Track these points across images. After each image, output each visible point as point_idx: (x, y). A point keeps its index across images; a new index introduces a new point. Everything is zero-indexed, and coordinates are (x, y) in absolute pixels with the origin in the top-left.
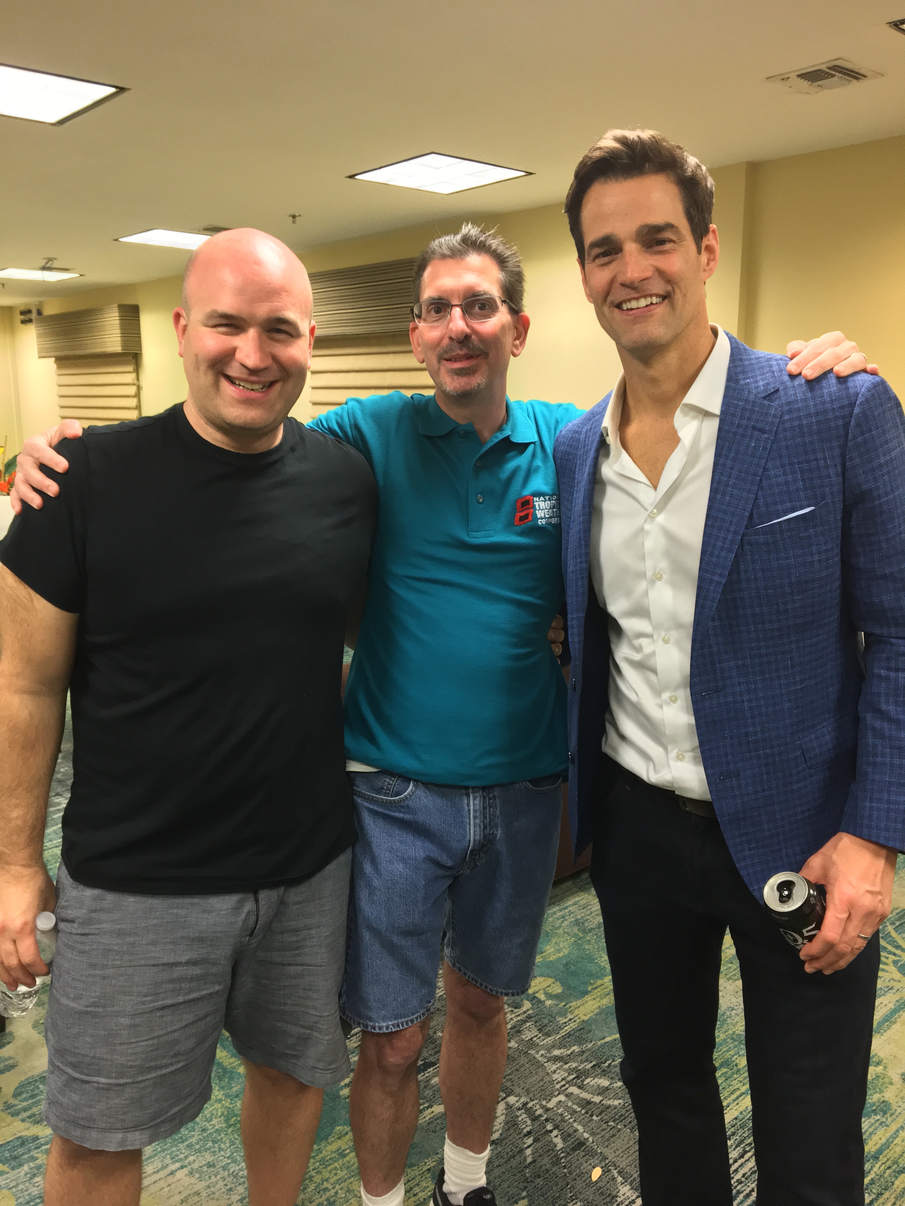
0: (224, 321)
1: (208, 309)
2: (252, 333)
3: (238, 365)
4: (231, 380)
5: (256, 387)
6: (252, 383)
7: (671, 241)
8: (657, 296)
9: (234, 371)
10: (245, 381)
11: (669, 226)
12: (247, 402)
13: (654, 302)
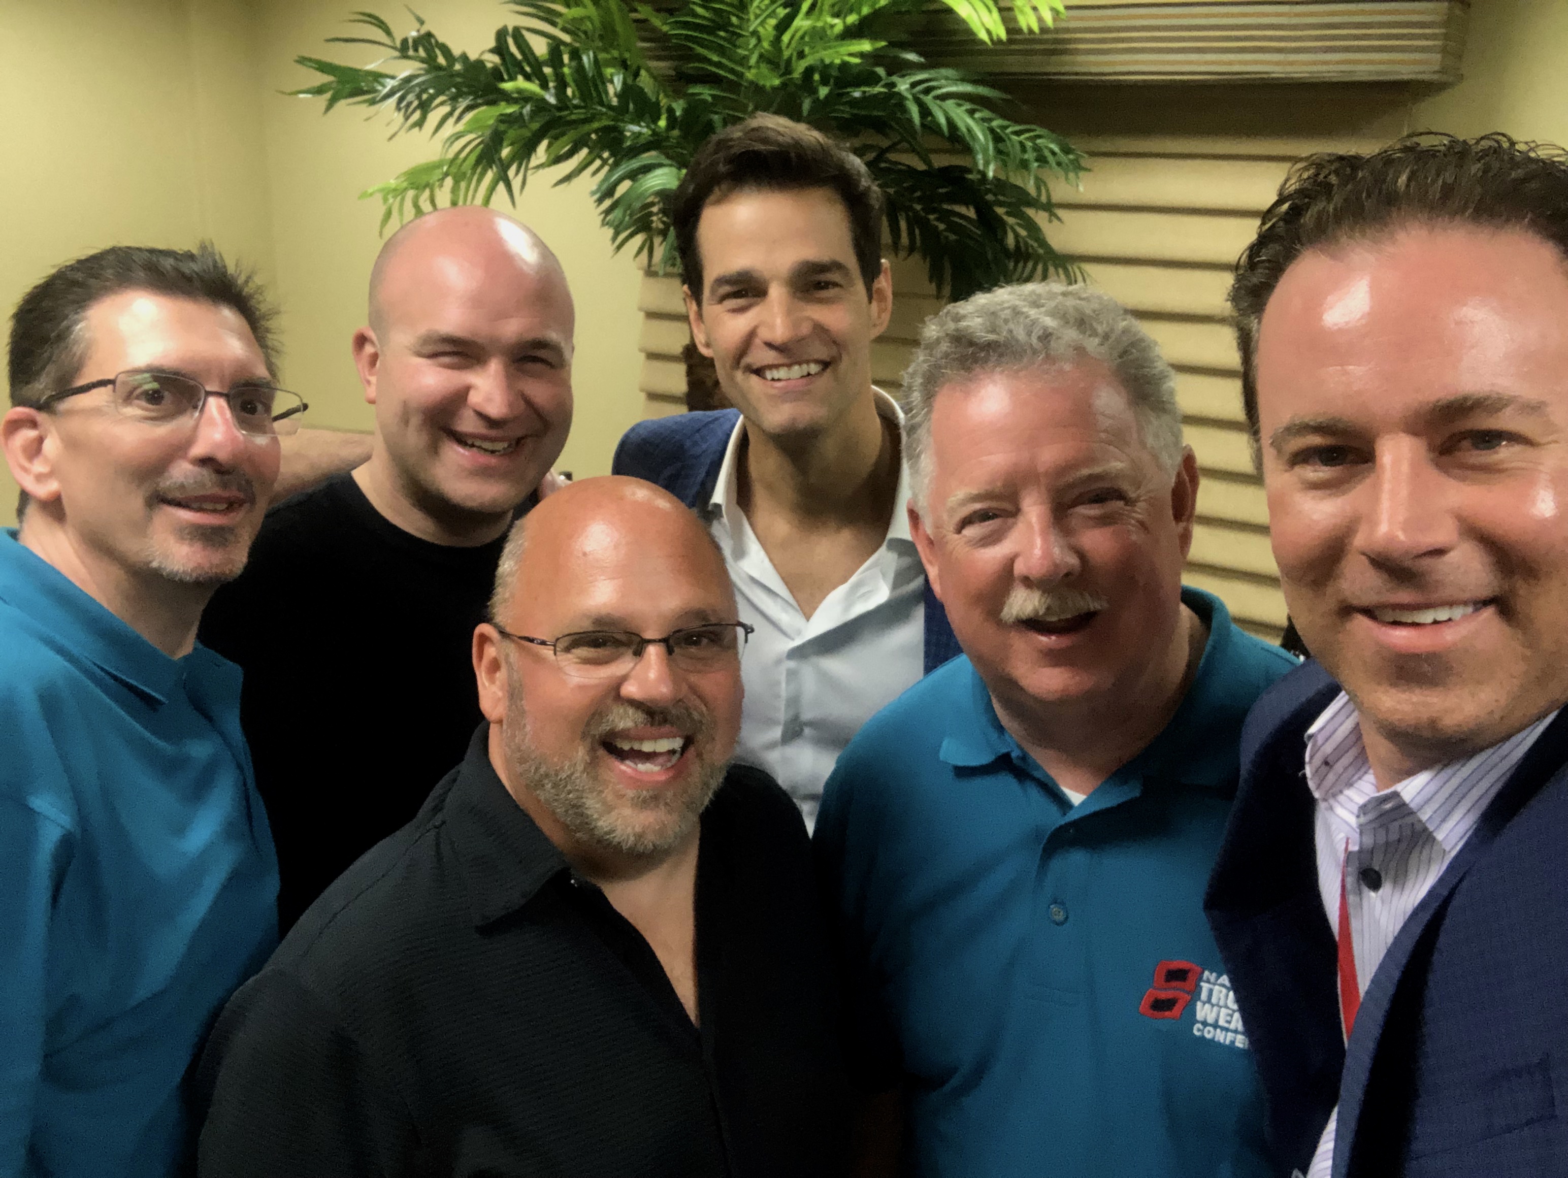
0: (448, 348)
1: (423, 329)
2: (495, 366)
3: (472, 413)
4: (461, 439)
5: (500, 446)
6: (492, 440)
7: (836, 285)
8: (817, 362)
9: (468, 424)
10: (484, 438)
11: (836, 266)
12: (484, 473)
13: (813, 372)
